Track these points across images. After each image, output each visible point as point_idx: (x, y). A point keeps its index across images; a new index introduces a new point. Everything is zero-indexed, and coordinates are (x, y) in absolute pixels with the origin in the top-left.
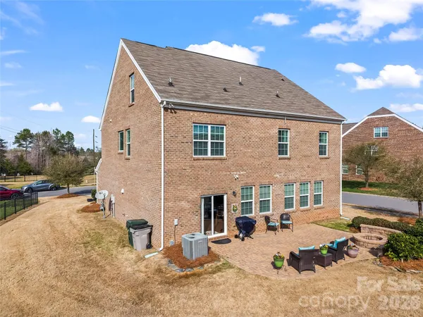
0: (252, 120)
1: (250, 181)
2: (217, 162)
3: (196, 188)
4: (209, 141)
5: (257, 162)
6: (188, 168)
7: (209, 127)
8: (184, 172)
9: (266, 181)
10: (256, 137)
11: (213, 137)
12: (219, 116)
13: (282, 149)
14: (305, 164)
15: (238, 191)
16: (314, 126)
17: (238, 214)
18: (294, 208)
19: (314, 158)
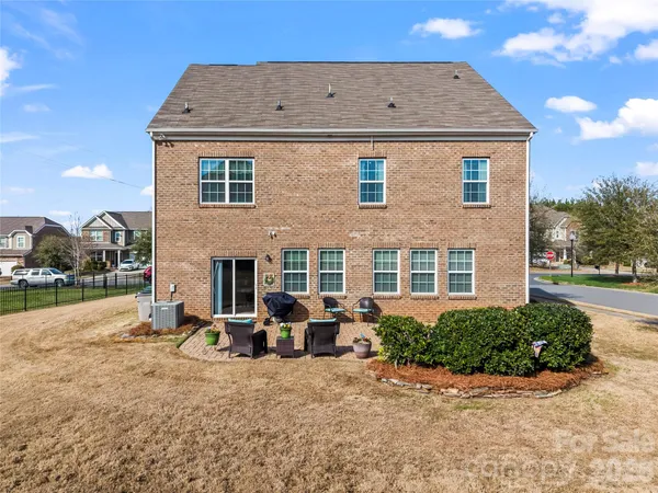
0: (303, 147)
1: (299, 241)
2: (238, 211)
3: (204, 246)
4: (227, 181)
5: (312, 213)
6: (191, 218)
7: (227, 161)
8: (184, 224)
9: (331, 243)
10: (312, 173)
11: (232, 176)
12: (242, 145)
13: (370, 192)
14: (424, 217)
15: (276, 254)
16: (446, 149)
17: (276, 288)
18: (399, 292)
19: (447, 206)
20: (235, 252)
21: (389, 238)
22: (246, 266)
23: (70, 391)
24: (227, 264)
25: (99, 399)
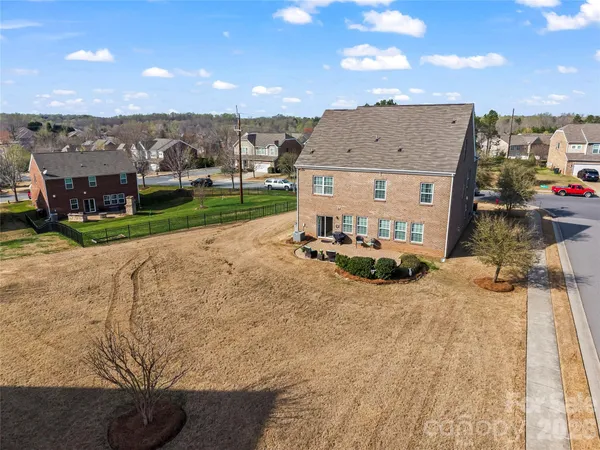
0: (352, 174)
1: (349, 212)
2: (327, 198)
3: (315, 210)
4: (323, 186)
5: (355, 201)
6: (310, 199)
7: (323, 178)
8: (308, 201)
10: (355, 185)
11: (325, 184)
12: (329, 171)
13: (379, 194)
14: (401, 208)
15: (340, 216)
16: (414, 178)
17: (339, 230)
18: (388, 238)
19: (412, 204)
20: (326, 213)
21: (386, 215)
22: (330, 220)
23: (262, 260)
24: (323, 218)
25: (266, 264)
